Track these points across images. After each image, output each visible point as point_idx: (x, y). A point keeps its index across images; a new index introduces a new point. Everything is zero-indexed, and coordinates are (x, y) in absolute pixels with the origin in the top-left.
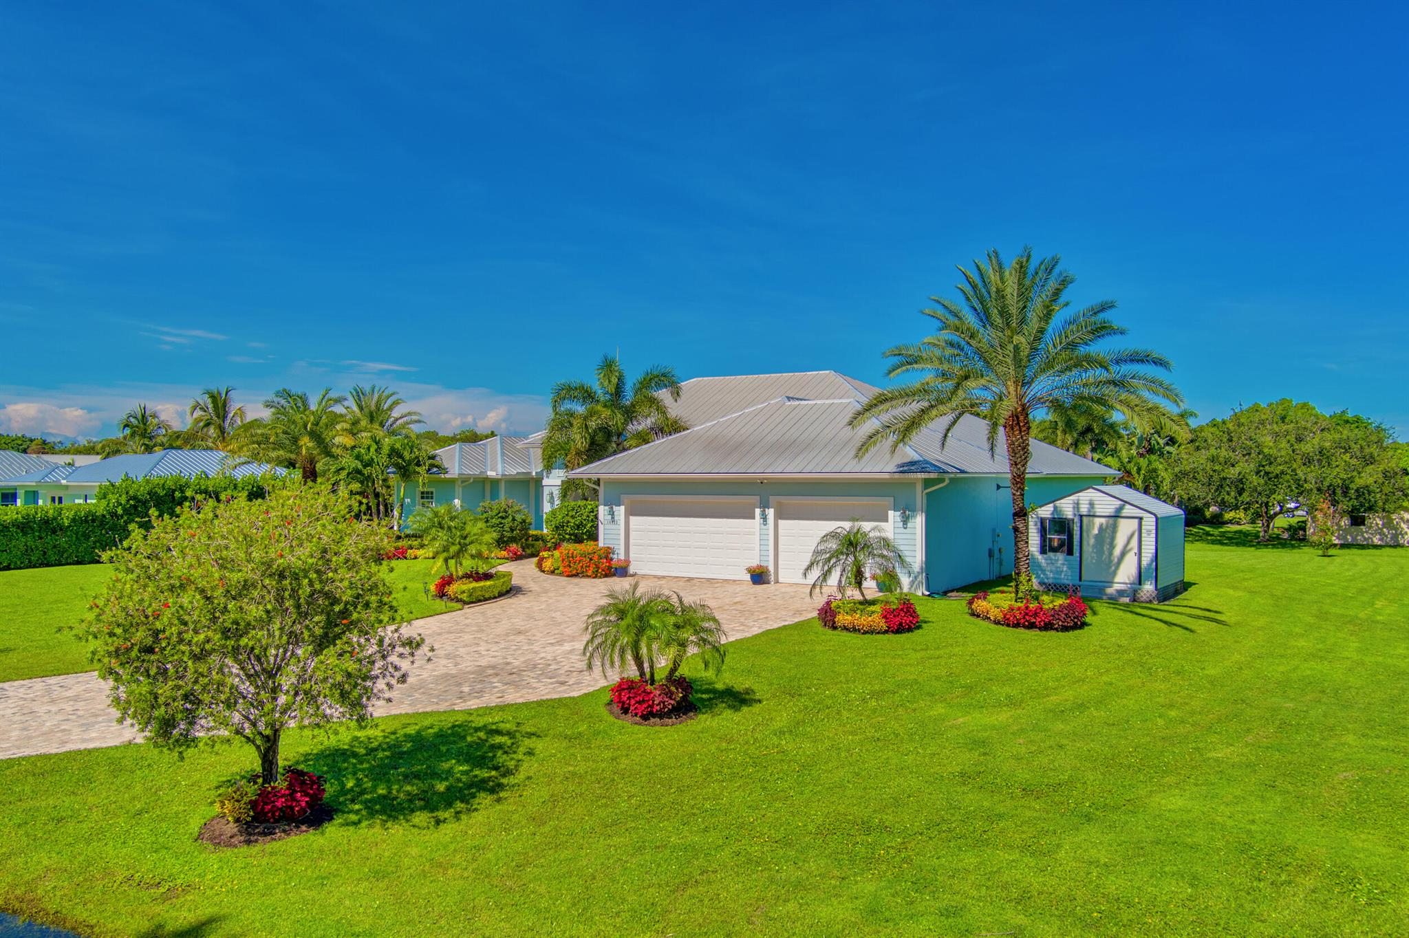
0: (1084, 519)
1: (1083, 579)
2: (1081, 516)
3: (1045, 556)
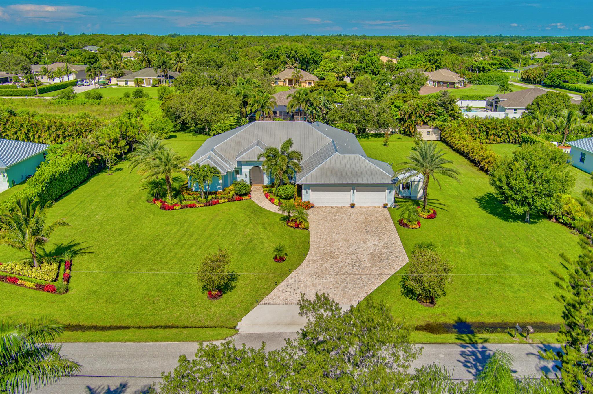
1: (411, 195)
2: (412, 182)
3: (403, 190)
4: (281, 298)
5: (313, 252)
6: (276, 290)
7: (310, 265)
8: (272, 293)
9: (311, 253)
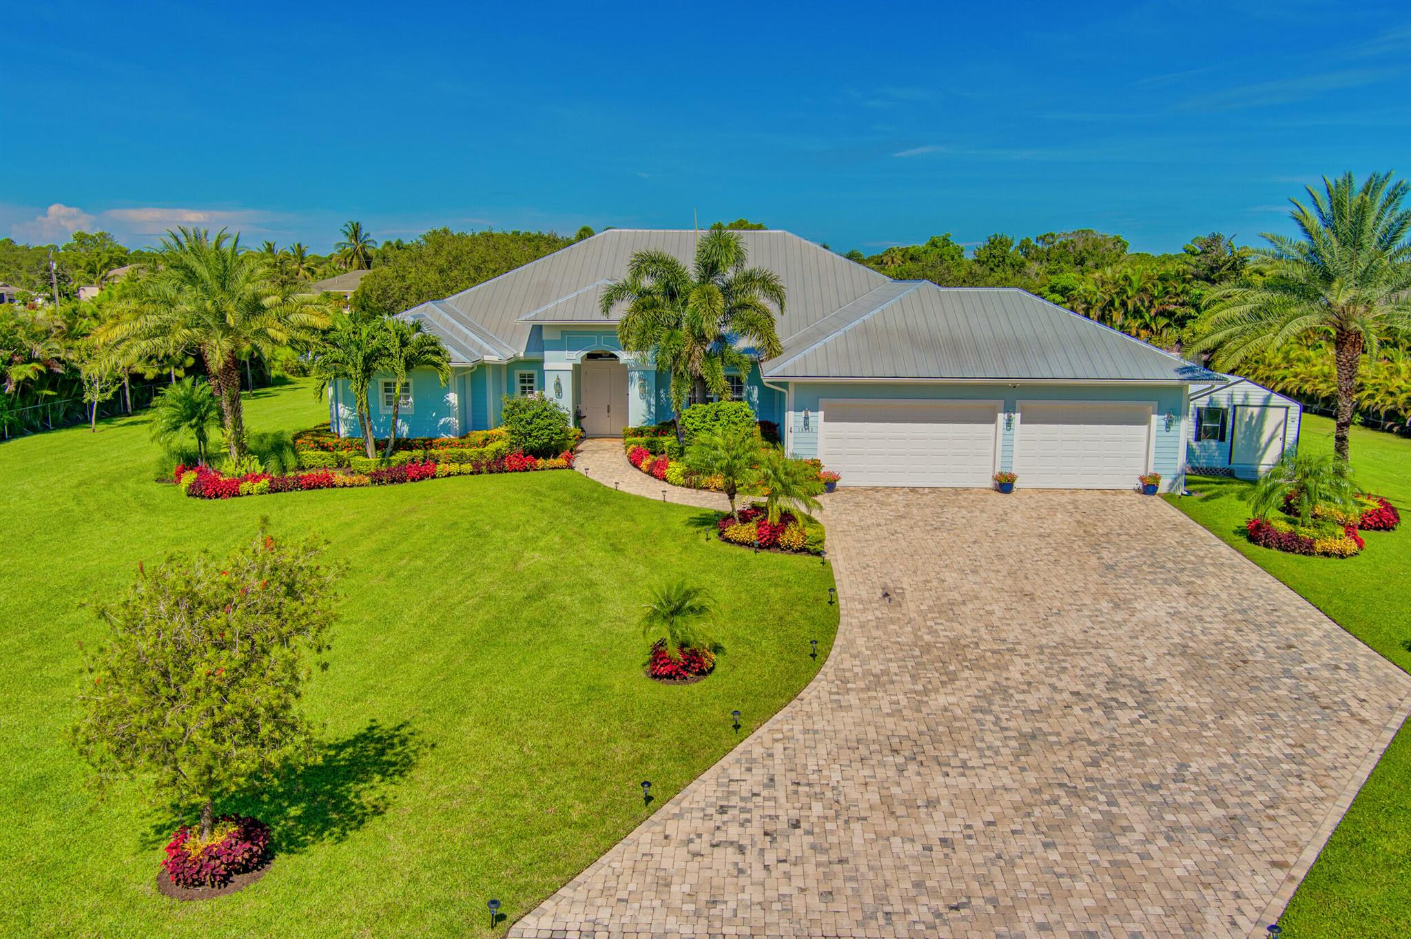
0: (1238, 408)
1: (1233, 461)
2: (1235, 406)
3: (1200, 443)
4: (678, 889)
5: (861, 641)
6: (643, 835)
7: (853, 699)
8: (618, 858)
9: (851, 643)
